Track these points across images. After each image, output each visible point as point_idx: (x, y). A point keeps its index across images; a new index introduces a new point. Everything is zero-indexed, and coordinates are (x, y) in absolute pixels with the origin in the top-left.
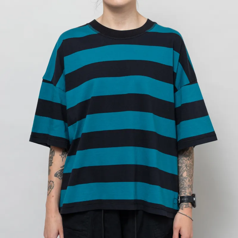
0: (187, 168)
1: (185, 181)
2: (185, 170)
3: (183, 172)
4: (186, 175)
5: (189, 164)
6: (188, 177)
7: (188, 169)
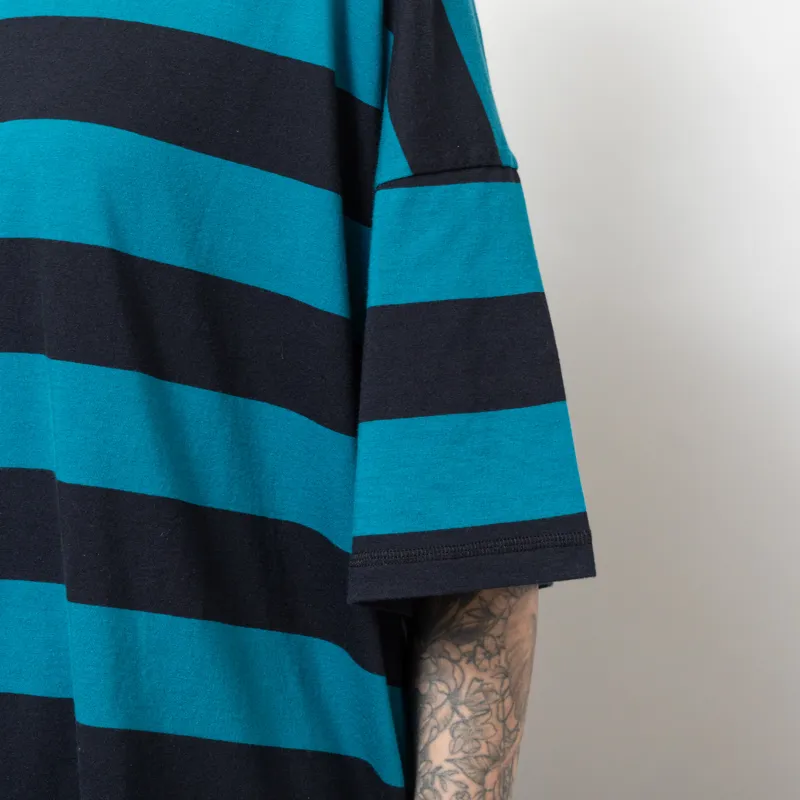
0: (454, 709)
1: (435, 791)
2: (447, 722)
3: (435, 732)
4: (447, 755)
5: (476, 685)
6: (456, 772)
7: (465, 722)
